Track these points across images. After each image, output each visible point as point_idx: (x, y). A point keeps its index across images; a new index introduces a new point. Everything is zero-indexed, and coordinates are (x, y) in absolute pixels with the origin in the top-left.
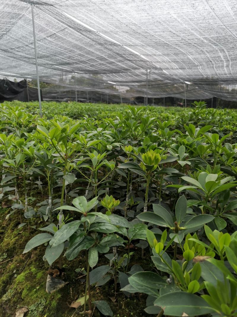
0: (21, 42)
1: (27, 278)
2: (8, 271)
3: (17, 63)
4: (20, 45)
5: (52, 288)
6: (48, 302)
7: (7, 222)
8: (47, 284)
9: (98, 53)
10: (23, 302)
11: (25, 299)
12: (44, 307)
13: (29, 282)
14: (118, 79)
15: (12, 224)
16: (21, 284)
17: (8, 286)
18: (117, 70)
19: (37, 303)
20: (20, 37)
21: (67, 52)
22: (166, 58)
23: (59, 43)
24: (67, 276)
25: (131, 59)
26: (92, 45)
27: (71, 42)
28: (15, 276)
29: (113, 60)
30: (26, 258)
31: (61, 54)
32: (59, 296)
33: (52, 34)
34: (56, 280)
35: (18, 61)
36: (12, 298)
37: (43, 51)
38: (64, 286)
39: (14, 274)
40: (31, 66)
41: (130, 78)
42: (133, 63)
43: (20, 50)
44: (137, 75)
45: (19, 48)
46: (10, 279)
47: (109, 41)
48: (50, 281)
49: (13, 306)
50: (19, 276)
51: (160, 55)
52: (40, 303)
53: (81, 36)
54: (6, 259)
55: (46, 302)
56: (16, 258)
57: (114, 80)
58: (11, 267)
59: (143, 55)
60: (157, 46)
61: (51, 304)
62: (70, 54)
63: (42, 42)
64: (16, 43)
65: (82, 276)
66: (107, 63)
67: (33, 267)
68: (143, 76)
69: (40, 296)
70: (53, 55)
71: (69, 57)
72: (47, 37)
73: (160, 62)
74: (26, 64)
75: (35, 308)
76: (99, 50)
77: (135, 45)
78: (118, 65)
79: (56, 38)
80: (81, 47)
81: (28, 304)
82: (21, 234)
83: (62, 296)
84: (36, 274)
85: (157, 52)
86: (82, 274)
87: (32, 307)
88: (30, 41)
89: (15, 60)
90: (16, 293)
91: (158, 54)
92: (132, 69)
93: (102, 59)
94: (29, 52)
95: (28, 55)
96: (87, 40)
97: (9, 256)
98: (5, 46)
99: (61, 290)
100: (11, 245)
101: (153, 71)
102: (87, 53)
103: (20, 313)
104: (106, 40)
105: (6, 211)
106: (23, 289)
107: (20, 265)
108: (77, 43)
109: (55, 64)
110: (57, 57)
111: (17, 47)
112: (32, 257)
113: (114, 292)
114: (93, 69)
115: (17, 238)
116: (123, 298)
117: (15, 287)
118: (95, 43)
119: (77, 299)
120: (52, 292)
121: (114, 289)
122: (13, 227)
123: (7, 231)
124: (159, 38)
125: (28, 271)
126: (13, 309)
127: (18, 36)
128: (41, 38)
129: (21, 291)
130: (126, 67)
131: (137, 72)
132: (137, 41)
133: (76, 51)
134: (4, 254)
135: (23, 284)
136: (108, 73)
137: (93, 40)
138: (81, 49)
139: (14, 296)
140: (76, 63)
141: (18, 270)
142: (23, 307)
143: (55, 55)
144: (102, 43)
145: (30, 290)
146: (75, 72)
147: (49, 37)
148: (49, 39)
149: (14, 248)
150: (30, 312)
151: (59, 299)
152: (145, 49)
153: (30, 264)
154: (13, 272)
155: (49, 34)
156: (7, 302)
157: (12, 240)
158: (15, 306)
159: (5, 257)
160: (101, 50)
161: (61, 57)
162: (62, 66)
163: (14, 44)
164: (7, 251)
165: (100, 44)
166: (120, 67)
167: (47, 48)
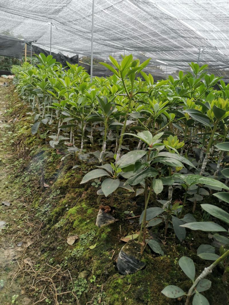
0: (79, 15)
1: (78, 212)
2: (60, 204)
3: (73, 37)
4: (78, 17)
5: (102, 222)
6: (97, 234)
7: (60, 166)
8: (98, 218)
9: (151, 28)
10: (74, 231)
11: (76, 229)
12: (94, 238)
13: (80, 215)
14: (167, 57)
15: (65, 167)
16: (73, 215)
17: (60, 217)
18: (168, 47)
19: (87, 234)
20: (79, 9)
21: (121, 26)
22: (224, 34)
23: (115, 16)
24: (117, 214)
25: (185, 35)
26: (147, 19)
27: (126, 16)
28: (67, 209)
29: (165, 37)
30: (78, 197)
31: (115, 28)
32: (109, 230)
33: (109, 7)
34: (107, 215)
35: (73, 35)
36: (64, 226)
37: (99, 24)
38: (114, 223)
39: (66, 208)
40: (84, 41)
41: (180, 57)
42: (186, 40)
43: (77, 23)
44: (188, 54)
45: (76, 20)
46: (62, 212)
47: (166, 14)
48: (101, 216)
49: (64, 233)
50: (70, 209)
51: (218, 31)
52: (90, 234)
53: (137, 9)
54: (59, 195)
55: (96, 234)
56: (68, 195)
57: (163, 58)
58: (64, 202)
59: (200, 31)
60: (216, 20)
61: (101, 236)
62: (124, 28)
63: (99, 15)
64: (74, 15)
65: (131, 218)
66: (160, 39)
67: (84, 203)
68: (195, 55)
69: (90, 228)
70: (107, 29)
71: (123, 32)
72: (104, 9)
73: (216, 40)
74: (81, 39)
75: (85, 237)
76: (154, 25)
77: (193, 19)
78: (170, 42)
79: (113, 10)
80: (136, 21)
81: (79, 233)
82: (73, 176)
83: (111, 231)
84: (87, 210)
85: (216, 27)
86: (131, 216)
87: (83, 236)
88: (88, 13)
89: (71, 34)
90: (68, 222)
91: (216, 30)
92: (184, 47)
93: (155, 34)
94: (85, 25)
95: (83, 28)
96: (143, 13)
97: (62, 193)
98: (64, 18)
99: (111, 226)
100: (64, 184)
101: (206, 50)
102: (140, 28)
103: (71, 239)
104: (163, 13)
105: (59, 157)
106: (75, 220)
107: (71, 201)
108: (132, 16)
109: (107, 39)
110: (110, 32)
111: (75, 19)
112: (82, 196)
113: (164, 236)
114: (143, 45)
115: (70, 179)
116: (173, 243)
117: (67, 217)
118: (150, 17)
119: (126, 236)
120: (102, 226)
121: (164, 233)
122: (67, 170)
123: (61, 173)
124: (221, 11)
125: (79, 206)
126: (64, 235)
127: (77, 8)
128: (98, 11)
129: (73, 221)
130: (179, 45)
131: (189, 50)
132: (196, 14)
133: (130, 25)
134: (58, 190)
135: (74, 216)
136: (158, 51)
137: (149, 14)
138: (135, 23)
139: (66, 225)
140: (128, 38)
141: (69, 205)
142: (74, 235)
143: (109, 29)
144: (158, 16)
145: (81, 221)
146: (125, 49)
147: (106, 10)
148: (106, 11)
149: (67, 187)
150: (80, 240)
151: (109, 233)
152: (203, 24)
153: (81, 201)
154: (65, 206)
155: (107, 7)
156: (59, 229)
157: (65, 180)
158: (66, 233)
159: (58, 193)
160: (156, 25)
161: (115, 31)
162: (114, 42)
163: (72, 17)
164: (60, 189)
165: (156, 18)
166: (171, 44)
167: (103, 21)
